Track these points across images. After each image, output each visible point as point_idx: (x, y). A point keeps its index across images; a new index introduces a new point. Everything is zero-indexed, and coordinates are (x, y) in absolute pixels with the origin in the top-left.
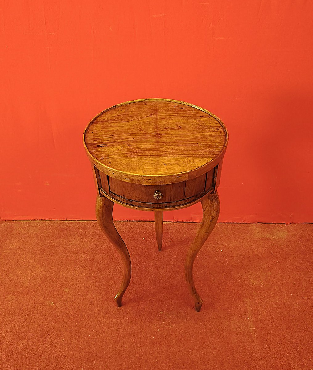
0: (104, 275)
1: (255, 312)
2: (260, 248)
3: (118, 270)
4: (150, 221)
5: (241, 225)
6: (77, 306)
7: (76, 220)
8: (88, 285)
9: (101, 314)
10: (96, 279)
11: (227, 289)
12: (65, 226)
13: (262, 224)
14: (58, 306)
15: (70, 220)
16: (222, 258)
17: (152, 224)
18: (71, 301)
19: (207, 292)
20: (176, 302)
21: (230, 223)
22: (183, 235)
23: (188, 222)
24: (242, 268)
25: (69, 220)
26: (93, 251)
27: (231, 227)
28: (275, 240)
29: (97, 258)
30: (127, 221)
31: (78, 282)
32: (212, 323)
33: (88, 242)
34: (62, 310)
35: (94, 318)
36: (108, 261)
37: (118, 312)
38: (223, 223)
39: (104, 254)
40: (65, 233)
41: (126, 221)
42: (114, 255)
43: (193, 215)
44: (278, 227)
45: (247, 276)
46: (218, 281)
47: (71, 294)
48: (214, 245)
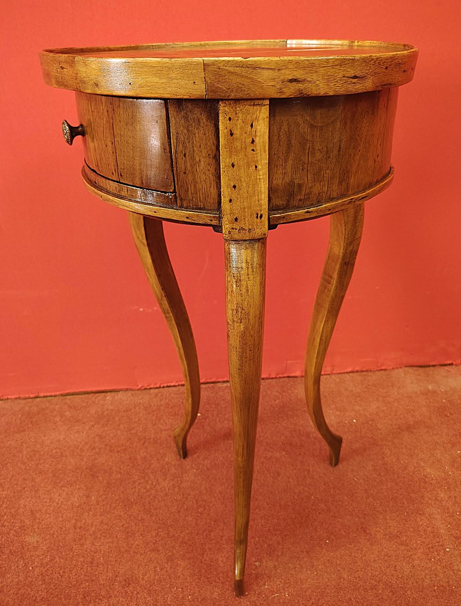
0: (119, 495)
1: (456, 533)
2: (424, 409)
3: (150, 482)
4: (208, 383)
5: (378, 373)
6: (57, 575)
7: (59, 394)
8: (84, 521)
9: (117, 587)
10: (102, 507)
11: (386, 494)
12: (36, 408)
13: (414, 368)
14: (9, 581)
15: (45, 394)
16: (359, 434)
17: (212, 387)
18: (42, 564)
19: (346, 505)
20: (285, 536)
21: (357, 372)
22: (275, 401)
23: (280, 377)
24: (402, 448)
25: (44, 397)
26: (94, 448)
27: (359, 378)
28: (446, 392)
29: (104, 461)
30: (163, 387)
31: (60, 519)
32: (374, 572)
33: (83, 433)
34: (19, 589)
35: (99, 599)
36: (128, 465)
37: (157, 577)
38: (344, 373)
39: (118, 452)
40: (34, 420)
41: (160, 387)
42: (142, 452)
43: (289, 362)
44: (442, 371)
45: (417, 463)
46: (364, 480)
47: (44, 548)
48: (338, 413)
